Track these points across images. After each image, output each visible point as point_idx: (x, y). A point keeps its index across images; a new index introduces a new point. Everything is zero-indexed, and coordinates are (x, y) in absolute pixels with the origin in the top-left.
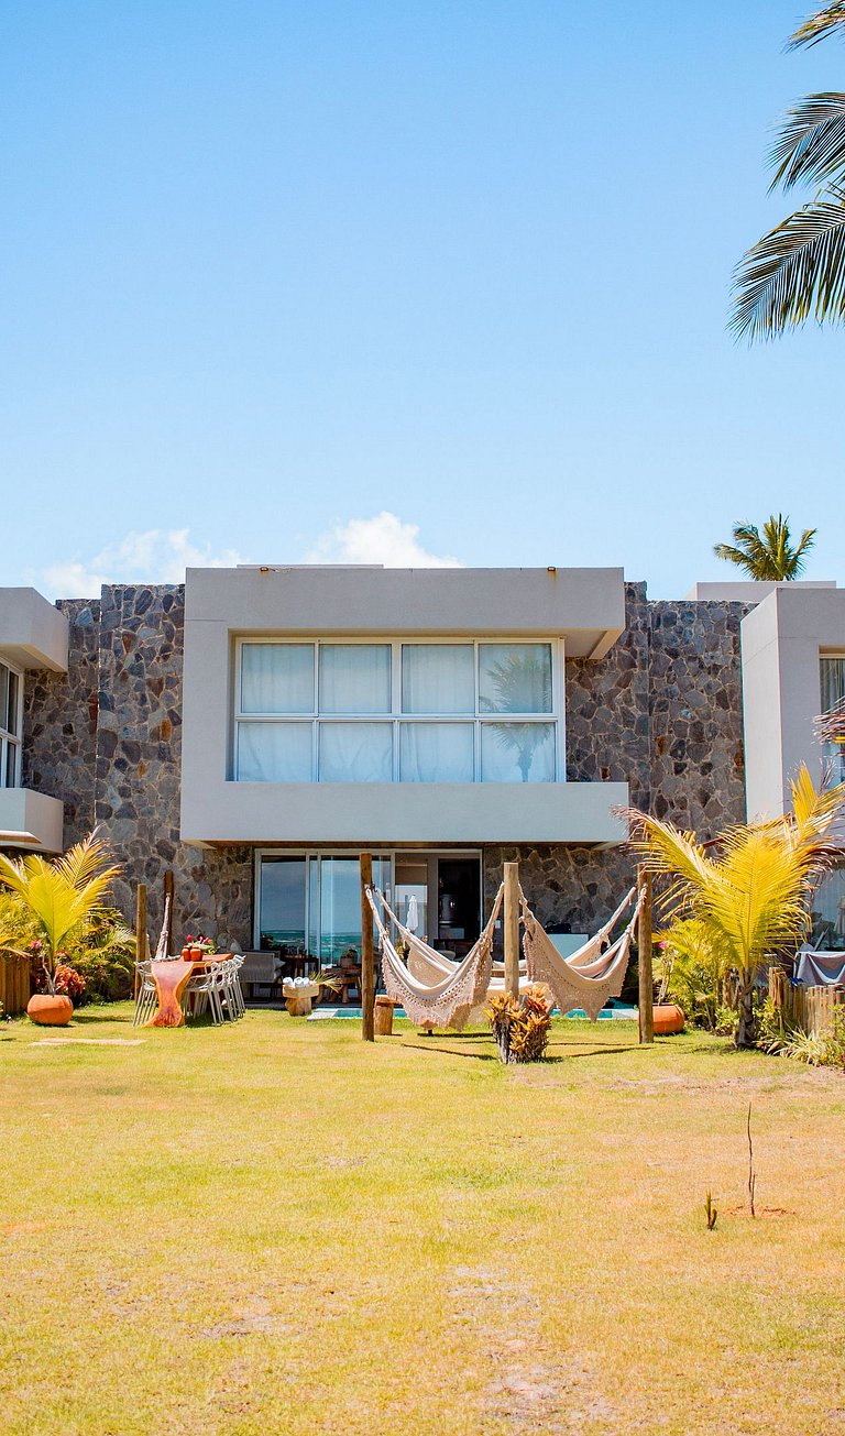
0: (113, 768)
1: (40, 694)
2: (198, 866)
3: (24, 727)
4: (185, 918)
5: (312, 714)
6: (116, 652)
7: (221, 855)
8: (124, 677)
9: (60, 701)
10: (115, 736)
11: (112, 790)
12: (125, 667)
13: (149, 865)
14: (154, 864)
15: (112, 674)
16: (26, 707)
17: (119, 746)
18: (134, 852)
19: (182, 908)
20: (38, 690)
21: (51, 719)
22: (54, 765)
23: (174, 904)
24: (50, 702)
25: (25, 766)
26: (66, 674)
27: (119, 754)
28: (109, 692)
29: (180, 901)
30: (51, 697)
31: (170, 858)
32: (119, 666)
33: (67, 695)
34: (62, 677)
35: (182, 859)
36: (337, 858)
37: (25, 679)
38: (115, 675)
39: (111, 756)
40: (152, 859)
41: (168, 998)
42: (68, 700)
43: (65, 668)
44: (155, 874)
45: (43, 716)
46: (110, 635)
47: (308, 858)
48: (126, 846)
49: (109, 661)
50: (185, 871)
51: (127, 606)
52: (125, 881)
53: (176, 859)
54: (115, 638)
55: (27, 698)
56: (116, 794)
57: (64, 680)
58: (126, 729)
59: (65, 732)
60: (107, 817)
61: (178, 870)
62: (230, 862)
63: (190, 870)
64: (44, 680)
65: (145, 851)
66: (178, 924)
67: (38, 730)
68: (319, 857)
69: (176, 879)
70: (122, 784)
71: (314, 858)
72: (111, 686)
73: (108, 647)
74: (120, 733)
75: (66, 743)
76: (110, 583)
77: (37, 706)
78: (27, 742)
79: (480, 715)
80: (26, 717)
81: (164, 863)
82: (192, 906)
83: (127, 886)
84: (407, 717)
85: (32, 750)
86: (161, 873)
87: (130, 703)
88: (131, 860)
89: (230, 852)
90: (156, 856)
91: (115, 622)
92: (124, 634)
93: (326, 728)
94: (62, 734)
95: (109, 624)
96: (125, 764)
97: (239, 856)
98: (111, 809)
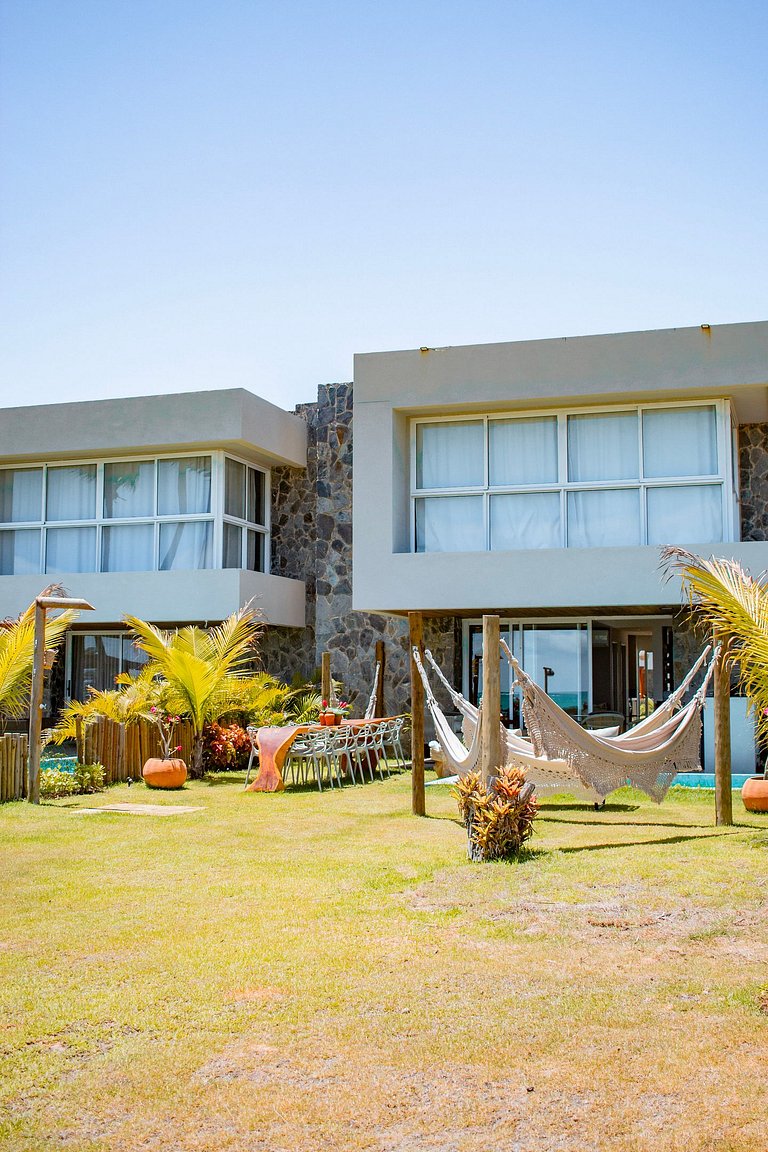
0: (330, 548)
1: (285, 488)
2: (406, 635)
3: (272, 518)
4: (395, 683)
5: (482, 488)
6: (331, 444)
7: (427, 625)
8: (339, 467)
9: (301, 494)
10: (332, 520)
11: (329, 569)
12: (340, 457)
13: (363, 636)
14: (367, 635)
15: (328, 464)
16: (273, 500)
17: (335, 529)
18: (351, 625)
19: (393, 675)
20: (283, 484)
21: (294, 510)
22: (297, 549)
23: (386, 671)
24: (292, 494)
25: (273, 552)
26: (305, 469)
27: (336, 536)
28: (326, 481)
29: (391, 668)
30: (293, 490)
31: (381, 629)
32: (334, 457)
33: (307, 487)
34: (301, 472)
35: (392, 630)
36: (540, 627)
37: (272, 476)
38: (331, 465)
39: (328, 538)
40: (366, 630)
41: (268, 763)
42: (307, 492)
43: (304, 464)
44: (368, 644)
45: (287, 506)
46: (326, 429)
47: (511, 628)
48: (343, 619)
49: (325, 453)
50: (395, 641)
51: (340, 402)
52: (342, 650)
53: (387, 630)
54: (330, 432)
55: (274, 492)
56: (333, 572)
57: (304, 475)
58: (341, 513)
59: (305, 521)
60: (327, 593)
61: (388, 640)
62: (434, 631)
63: (399, 639)
64: (287, 476)
65: (360, 624)
66: (388, 688)
67: (284, 520)
68: (521, 627)
69: (387, 649)
70: (338, 563)
71: (516, 628)
72: (328, 475)
73: (325, 440)
74: (336, 517)
75: (306, 530)
76: (325, 383)
77: (282, 499)
78: (275, 531)
79: (645, 480)
80: (274, 510)
81: (377, 634)
82: (402, 673)
83: (344, 655)
84: (573, 486)
85: (279, 538)
86: (373, 643)
87: (344, 489)
88: (348, 631)
89: (434, 622)
90: (369, 627)
91: (330, 417)
92: (338, 428)
93: (498, 501)
94: (303, 522)
95: (325, 420)
96: (341, 545)
97: (442, 626)
98: (330, 586)
